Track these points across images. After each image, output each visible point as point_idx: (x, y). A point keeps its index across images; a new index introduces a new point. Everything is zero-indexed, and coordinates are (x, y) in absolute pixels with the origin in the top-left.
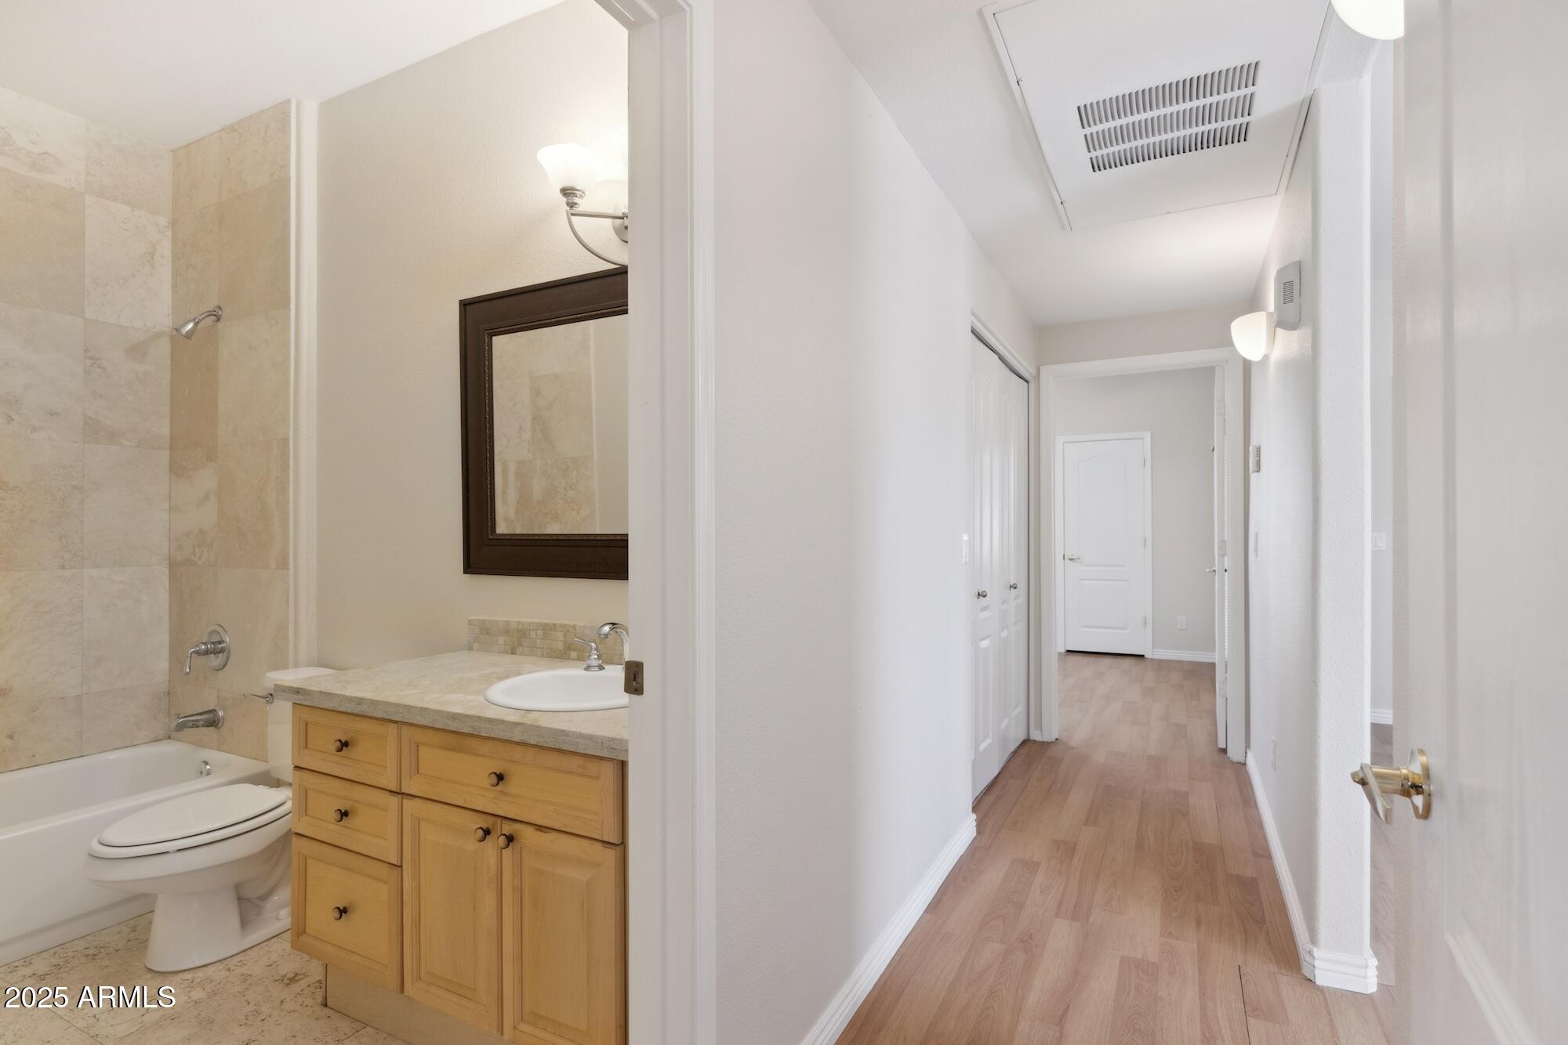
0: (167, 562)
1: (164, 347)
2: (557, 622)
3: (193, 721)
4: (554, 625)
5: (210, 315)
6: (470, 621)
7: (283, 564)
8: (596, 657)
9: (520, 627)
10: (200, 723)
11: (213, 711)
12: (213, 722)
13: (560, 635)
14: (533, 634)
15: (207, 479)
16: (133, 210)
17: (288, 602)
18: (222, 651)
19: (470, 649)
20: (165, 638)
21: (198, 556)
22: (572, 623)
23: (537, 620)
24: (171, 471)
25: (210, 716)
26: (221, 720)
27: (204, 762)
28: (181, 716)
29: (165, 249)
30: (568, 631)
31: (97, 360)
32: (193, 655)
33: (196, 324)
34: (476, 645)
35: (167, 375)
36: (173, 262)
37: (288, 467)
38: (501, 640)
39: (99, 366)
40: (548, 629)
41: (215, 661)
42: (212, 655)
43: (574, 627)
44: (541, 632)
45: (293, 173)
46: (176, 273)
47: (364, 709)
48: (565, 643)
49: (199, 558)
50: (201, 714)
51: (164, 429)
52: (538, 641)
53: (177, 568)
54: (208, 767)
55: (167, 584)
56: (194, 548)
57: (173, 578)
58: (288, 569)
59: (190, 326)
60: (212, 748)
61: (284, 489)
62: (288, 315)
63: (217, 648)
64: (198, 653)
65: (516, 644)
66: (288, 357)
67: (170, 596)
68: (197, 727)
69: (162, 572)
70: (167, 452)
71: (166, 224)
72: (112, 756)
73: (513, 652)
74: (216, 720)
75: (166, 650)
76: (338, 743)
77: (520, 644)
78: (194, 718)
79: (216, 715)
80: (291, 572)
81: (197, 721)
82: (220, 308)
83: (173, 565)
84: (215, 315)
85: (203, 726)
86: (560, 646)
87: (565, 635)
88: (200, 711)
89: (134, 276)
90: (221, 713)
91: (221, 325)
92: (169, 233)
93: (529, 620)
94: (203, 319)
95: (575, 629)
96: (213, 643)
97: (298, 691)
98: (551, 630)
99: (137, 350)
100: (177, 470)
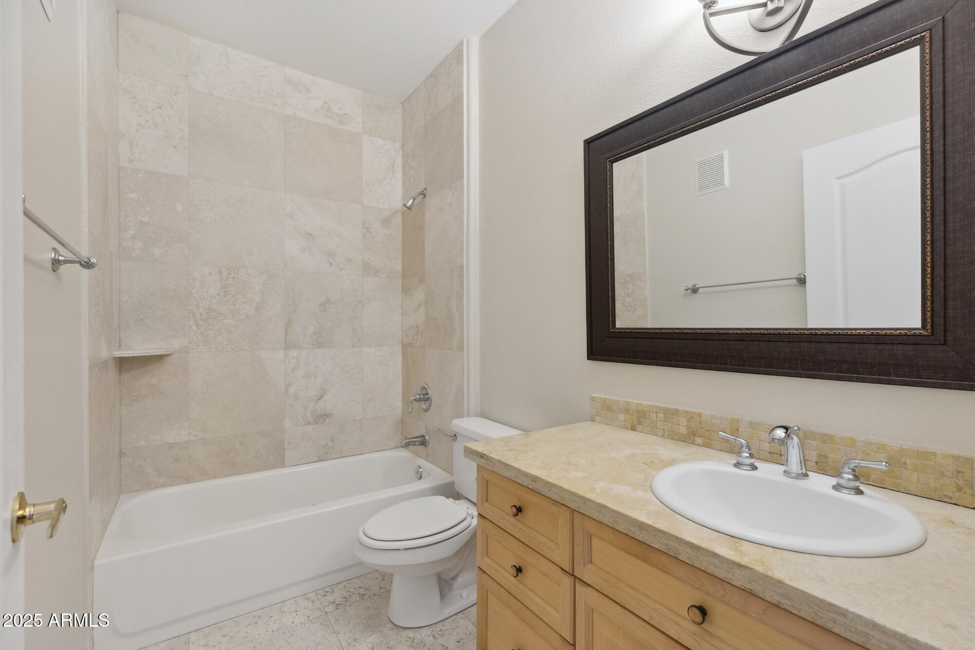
0: (401, 344)
1: (398, 220)
2: (679, 408)
3: (413, 441)
4: (677, 410)
5: (420, 194)
6: (592, 398)
7: (461, 348)
8: (748, 455)
9: (640, 408)
10: (417, 443)
11: (423, 436)
12: (424, 443)
13: (683, 421)
14: (653, 416)
15: (420, 295)
16: (384, 141)
17: (463, 372)
18: (428, 399)
19: (593, 420)
20: (400, 389)
21: (415, 341)
22: (696, 411)
23: (657, 404)
24: (403, 291)
25: (422, 439)
26: (427, 442)
27: (419, 466)
28: (408, 438)
29: (399, 161)
30: (692, 418)
31: (368, 228)
32: (414, 402)
33: (414, 200)
34: (598, 418)
35: (400, 235)
36: (403, 168)
37: (463, 284)
38: (622, 417)
39: (369, 233)
40: (670, 414)
41: (424, 406)
42: (423, 402)
43: (699, 415)
44: (662, 415)
45: (465, 89)
46: (404, 174)
47: (539, 487)
48: (688, 428)
49: (416, 343)
50: (417, 437)
51: (399, 266)
52: (659, 423)
53: (406, 347)
54: (421, 470)
55: (401, 357)
56: (413, 336)
57: (404, 355)
58: (463, 351)
59: (410, 202)
60: (422, 458)
61: (460, 298)
62: (463, 184)
63: (425, 397)
64: (416, 400)
65: (636, 423)
66: (463, 211)
67: (402, 364)
68: (415, 445)
69: (399, 349)
70: (401, 280)
71: (399, 147)
72: (376, 455)
73: (633, 429)
74: (425, 441)
75: (400, 396)
76: (514, 508)
77: (639, 423)
78: (414, 440)
79: (425, 439)
80: (465, 353)
81: (416, 442)
82: (425, 189)
83: (404, 346)
84: (423, 194)
85: (418, 445)
86: (683, 430)
87: (689, 421)
88: (416, 436)
89: (385, 179)
90: (427, 438)
91: (426, 199)
92: (401, 152)
93: (650, 403)
94: (417, 196)
95: (701, 418)
96: (423, 395)
97: (482, 456)
98: (673, 414)
99: (386, 222)
100: (406, 290)
